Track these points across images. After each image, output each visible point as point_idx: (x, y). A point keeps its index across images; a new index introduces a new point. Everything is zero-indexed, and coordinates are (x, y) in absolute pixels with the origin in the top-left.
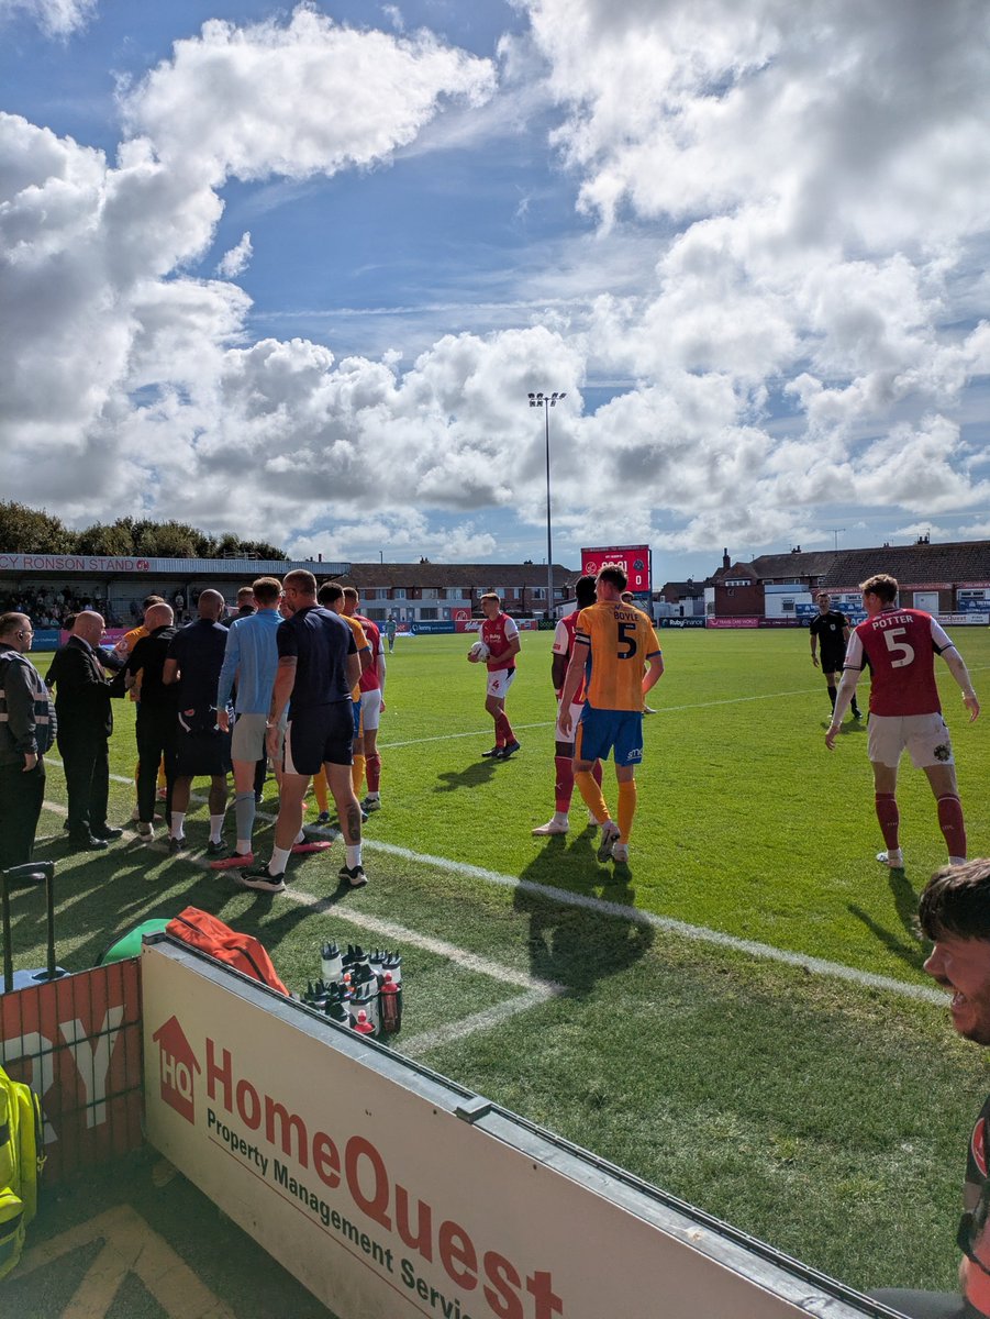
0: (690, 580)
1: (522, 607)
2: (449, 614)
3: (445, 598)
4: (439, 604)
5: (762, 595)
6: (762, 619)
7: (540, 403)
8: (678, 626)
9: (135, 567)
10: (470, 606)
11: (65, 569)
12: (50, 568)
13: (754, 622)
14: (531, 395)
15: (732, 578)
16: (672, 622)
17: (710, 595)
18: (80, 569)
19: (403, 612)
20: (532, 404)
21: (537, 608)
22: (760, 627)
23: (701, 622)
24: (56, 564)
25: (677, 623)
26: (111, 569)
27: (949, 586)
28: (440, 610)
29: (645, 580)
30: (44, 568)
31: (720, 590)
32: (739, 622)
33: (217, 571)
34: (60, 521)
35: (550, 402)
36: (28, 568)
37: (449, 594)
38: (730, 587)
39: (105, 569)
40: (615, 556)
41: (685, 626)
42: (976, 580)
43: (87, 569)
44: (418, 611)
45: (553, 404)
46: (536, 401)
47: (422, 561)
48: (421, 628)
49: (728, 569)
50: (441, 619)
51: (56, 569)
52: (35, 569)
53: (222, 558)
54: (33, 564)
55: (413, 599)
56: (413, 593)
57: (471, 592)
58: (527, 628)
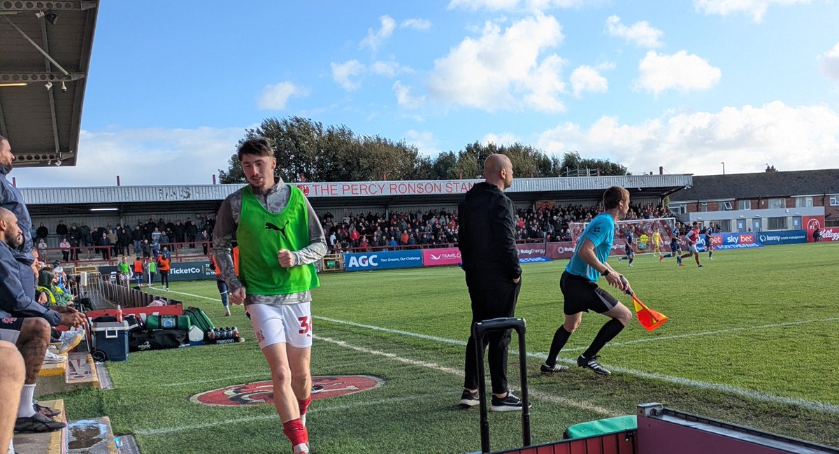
2: (800, 222)
3: (794, 206)
4: (788, 213)
10: (823, 213)
11: (425, 193)
12: (412, 193)
18: (437, 192)
19: (749, 223)
24: (417, 189)
28: (790, 219)
30: (407, 193)
33: (561, 189)
34: (417, 149)
36: (393, 193)
37: (798, 202)
39: (459, 192)
43: (444, 192)
44: (765, 222)
47: (768, 170)
48: (769, 238)
50: (790, 228)
51: (417, 193)
52: (399, 194)
53: (564, 175)
54: (397, 189)
55: (758, 208)
56: (758, 204)
57: (823, 200)
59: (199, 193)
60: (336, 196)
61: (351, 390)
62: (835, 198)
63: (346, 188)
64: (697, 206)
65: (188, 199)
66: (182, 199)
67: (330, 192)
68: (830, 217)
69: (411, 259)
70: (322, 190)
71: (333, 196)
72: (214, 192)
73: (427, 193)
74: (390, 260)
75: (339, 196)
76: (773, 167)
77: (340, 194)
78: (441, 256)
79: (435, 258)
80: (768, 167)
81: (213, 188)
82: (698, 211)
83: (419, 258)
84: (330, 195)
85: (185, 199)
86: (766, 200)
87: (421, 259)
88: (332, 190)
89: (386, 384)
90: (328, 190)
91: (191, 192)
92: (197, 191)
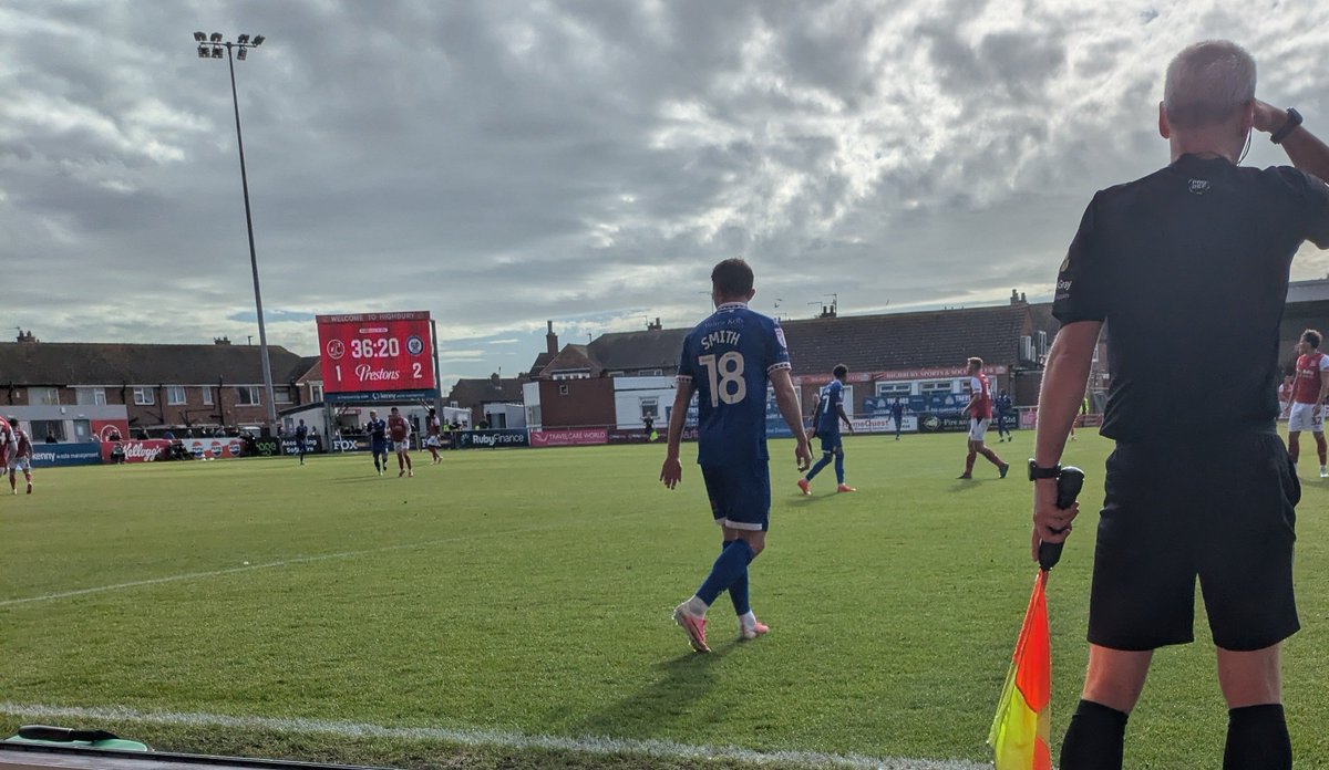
0: (495, 376)
1: (220, 419)
3: (74, 402)
4: (65, 413)
5: (610, 392)
6: (613, 430)
7: (217, 52)
8: (486, 446)
10: (124, 416)
13: (603, 434)
14: (200, 36)
15: (563, 367)
16: (476, 438)
17: (532, 393)
20: (203, 52)
21: (250, 420)
22: (611, 442)
23: (521, 438)
25: (485, 439)
27: (865, 377)
28: (69, 426)
29: (426, 370)
31: (548, 388)
32: (578, 435)
35: (235, 50)
37: (80, 396)
38: (560, 380)
40: (376, 330)
41: (498, 445)
42: (901, 368)
45: (242, 54)
46: (211, 48)
47: (21, 338)
49: (554, 358)
50: (71, 439)
55: (11, 403)
56: (9, 396)
57: (123, 394)
58: (235, 453)
62: (141, 392)
76: (29, 333)
80: (21, 333)
86: (24, 390)
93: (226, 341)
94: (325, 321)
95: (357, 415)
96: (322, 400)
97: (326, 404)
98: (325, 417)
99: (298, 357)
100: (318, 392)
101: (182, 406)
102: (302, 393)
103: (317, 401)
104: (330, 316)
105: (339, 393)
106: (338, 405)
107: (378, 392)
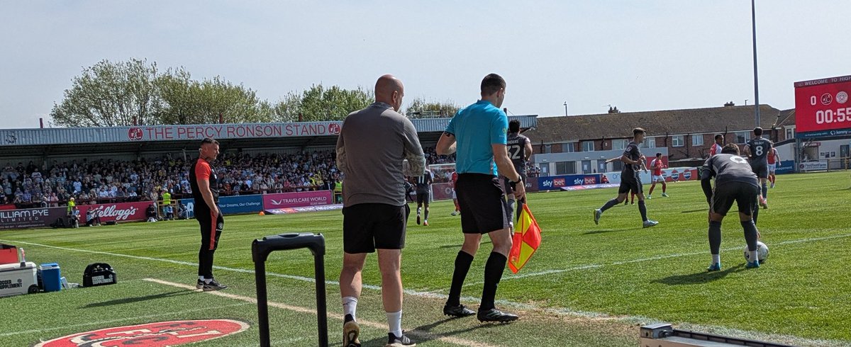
9: (327, 130)
11: (264, 136)
12: (250, 136)
18: (277, 135)
19: (594, 165)
24: (256, 131)
26: (305, 134)
30: (245, 136)
36: (231, 136)
39: (300, 135)
43: (284, 135)
47: (611, 111)
51: (256, 136)
52: (237, 137)
54: (235, 132)
55: (602, 149)
56: (602, 145)
57: (665, 141)
58: (687, 177)
59: (25, 137)
60: (171, 139)
61: (213, 336)
62: (677, 139)
63: (181, 131)
64: (541, 149)
65: (14, 144)
66: (7, 144)
67: (164, 135)
68: (673, 158)
69: (251, 204)
70: (156, 133)
71: (168, 139)
72: (41, 137)
73: (266, 136)
74: (229, 205)
75: (174, 139)
76: (615, 108)
77: (176, 138)
78: (282, 201)
79: (277, 204)
80: (611, 108)
81: (41, 132)
82: (541, 153)
83: (259, 203)
84: (165, 139)
85: (10, 144)
86: (609, 141)
87: (261, 204)
88: (166, 133)
89: (251, 327)
90: (162, 133)
91: (16, 137)
92: (24, 136)
93: (732, 104)
94: (800, 85)
95: (817, 146)
96: (793, 137)
97: (797, 140)
98: (795, 148)
99: (778, 110)
100: (791, 133)
101: (701, 146)
102: (779, 134)
103: (790, 138)
104: (804, 82)
105: (807, 133)
106: (804, 140)
107: (835, 130)
